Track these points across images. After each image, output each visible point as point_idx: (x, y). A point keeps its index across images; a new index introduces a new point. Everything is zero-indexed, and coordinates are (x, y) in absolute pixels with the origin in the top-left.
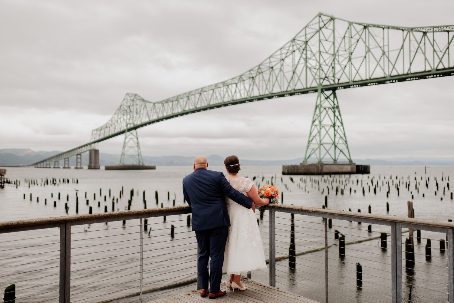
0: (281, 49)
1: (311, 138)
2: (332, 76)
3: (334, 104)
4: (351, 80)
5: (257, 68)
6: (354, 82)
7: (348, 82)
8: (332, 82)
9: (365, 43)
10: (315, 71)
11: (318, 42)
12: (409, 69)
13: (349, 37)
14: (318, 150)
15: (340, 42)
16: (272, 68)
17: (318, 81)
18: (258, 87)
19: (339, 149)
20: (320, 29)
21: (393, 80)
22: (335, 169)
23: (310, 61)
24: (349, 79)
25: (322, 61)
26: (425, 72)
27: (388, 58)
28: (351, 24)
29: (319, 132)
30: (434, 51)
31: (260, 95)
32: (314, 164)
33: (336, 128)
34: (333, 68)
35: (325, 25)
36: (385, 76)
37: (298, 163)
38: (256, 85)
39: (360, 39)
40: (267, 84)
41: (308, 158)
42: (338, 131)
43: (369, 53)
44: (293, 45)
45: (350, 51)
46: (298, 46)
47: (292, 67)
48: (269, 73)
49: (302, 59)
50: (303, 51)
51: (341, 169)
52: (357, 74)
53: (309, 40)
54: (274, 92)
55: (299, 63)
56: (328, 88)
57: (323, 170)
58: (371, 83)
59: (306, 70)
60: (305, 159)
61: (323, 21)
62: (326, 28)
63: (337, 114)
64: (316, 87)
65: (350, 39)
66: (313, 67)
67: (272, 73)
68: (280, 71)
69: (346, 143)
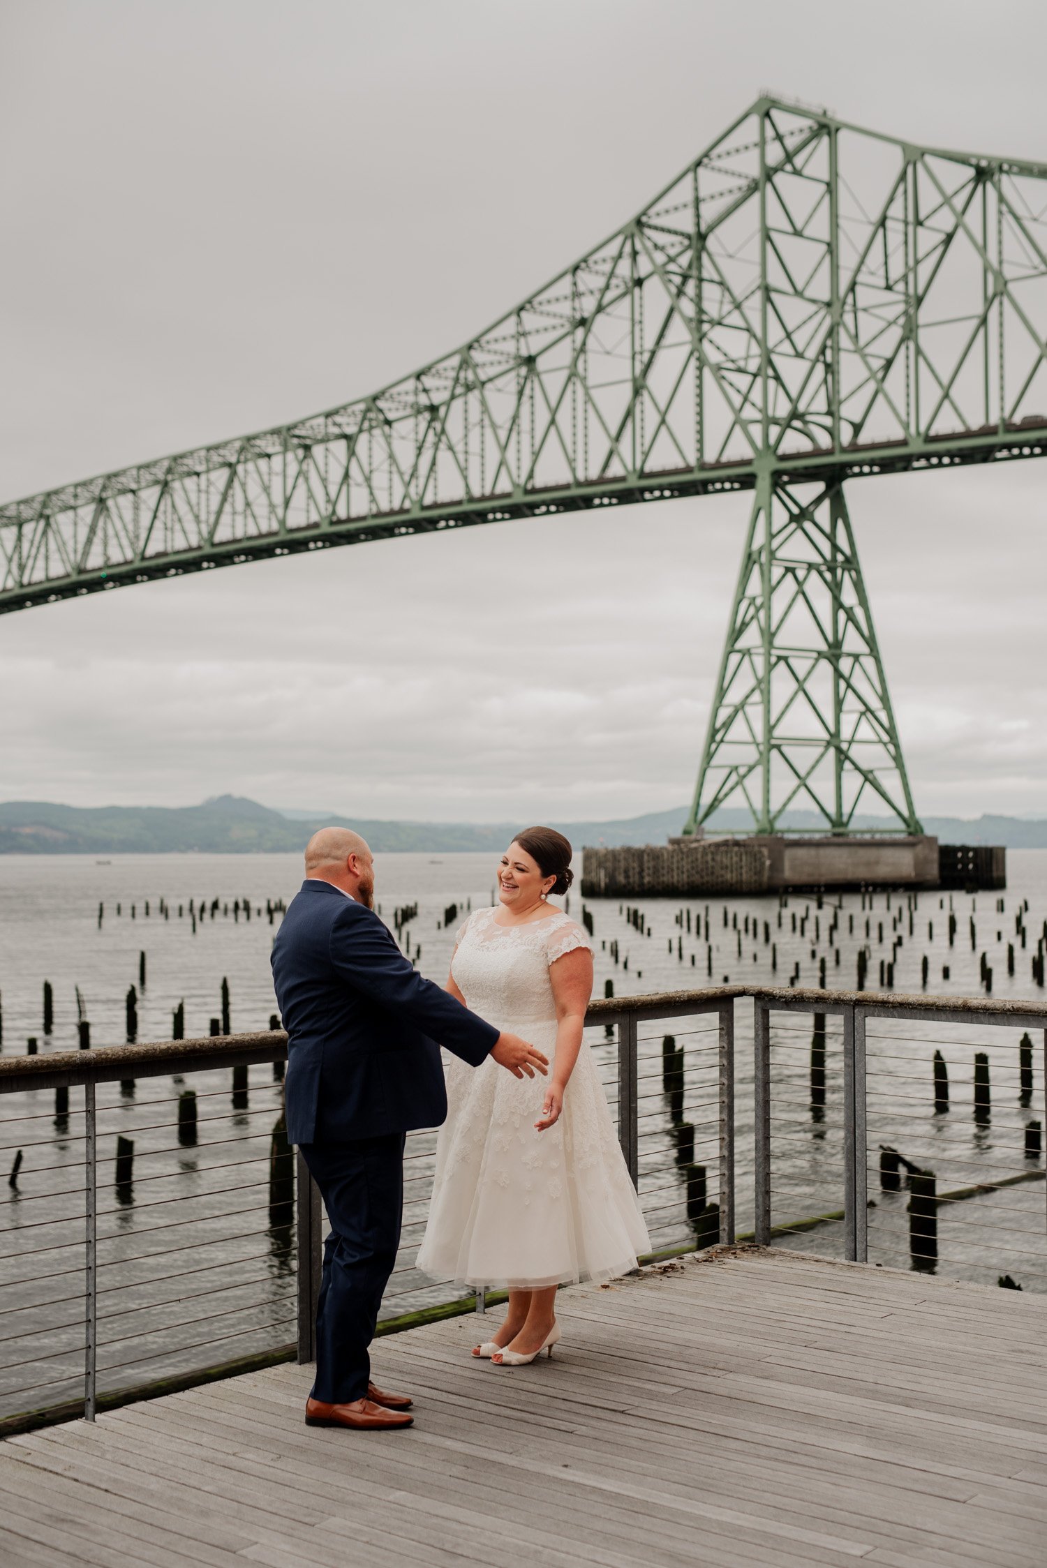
0: (576, 268)
1: (724, 714)
2: (824, 408)
3: (835, 548)
4: (918, 433)
5: (455, 361)
6: (929, 439)
7: (904, 443)
8: (824, 441)
9: (983, 249)
10: (743, 381)
11: (757, 240)
13: (906, 223)
14: (757, 775)
15: (861, 249)
16: (530, 361)
17: (756, 431)
18: (461, 457)
19: (857, 768)
20: (769, 174)
22: (840, 864)
23: (716, 334)
24: (906, 426)
25: (775, 334)
28: (914, 156)
29: (763, 685)
31: (471, 500)
32: (737, 843)
33: (845, 665)
34: (829, 367)
35: (789, 157)
37: (659, 840)
38: (451, 448)
39: (960, 234)
40: (503, 440)
41: (707, 815)
42: (853, 682)
43: (1001, 303)
44: (635, 254)
45: (911, 291)
46: (660, 258)
47: (628, 362)
48: (513, 388)
49: (677, 320)
50: (684, 283)
51: (868, 864)
52: (946, 404)
53: (711, 228)
54: (539, 482)
55: (665, 342)
56: (806, 468)
57: (782, 871)
58: (1009, 446)
59: (700, 377)
60: (695, 820)
61: (779, 137)
62: (797, 172)
63: (849, 597)
64: (748, 463)
65: (911, 228)
66: (730, 365)
67: (532, 389)
68: (569, 379)
69: (891, 738)
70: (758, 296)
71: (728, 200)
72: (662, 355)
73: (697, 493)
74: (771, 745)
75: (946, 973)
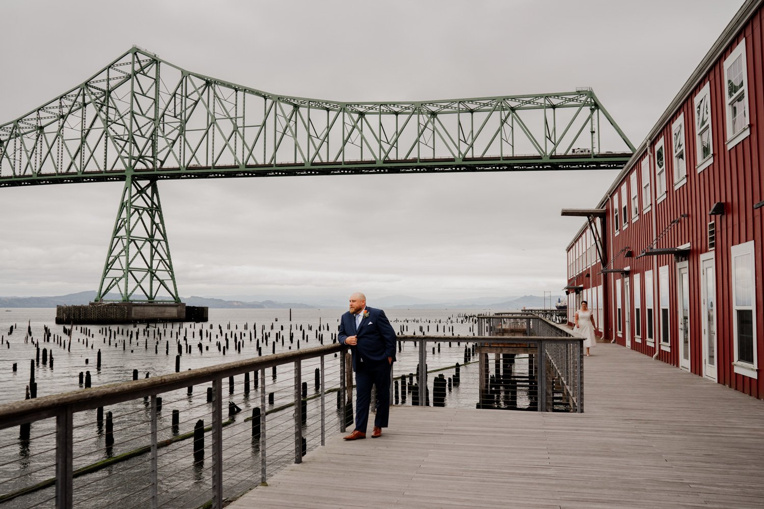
0: (61, 97)
1: (111, 259)
2: (151, 155)
3: (153, 203)
4: (184, 166)
5: (12, 125)
6: (188, 169)
7: (179, 169)
8: (150, 166)
9: (208, 107)
10: (122, 143)
11: (130, 95)
12: (274, 157)
13: (182, 96)
14: (124, 279)
15: (167, 103)
16: (41, 128)
17: (127, 161)
18: (12, 161)
19: (158, 279)
20: (135, 73)
21: (248, 172)
22: (152, 312)
23: (114, 126)
24: (180, 163)
25: (135, 128)
26: (295, 165)
27: (243, 138)
28: (185, 75)
29: (126, 249)
30: (309, 136)
31: (16, 177)
32: (115, 305)
33: (155, 243)
34: (153, 140)
35: (142, 69)
36: (237, 164)
37: (86, 304)
38: (8, 157)
39: (200, 102)
40: (29, 156)
41: (104, 295)
42: (158, 249)
43: (214, 126)
44: (84, 95)
45: (183, 119)
46: (93, 97)
47: (80, 132)
48: (35, 137)
49: (98, 119)
50: (102, 107)
51: (161, 312)
52: (194, 158)
53: (113, 89)
54: (43, 172)
55: (93, 127)
56: (144, 175)
57: (131, 315)
58: (214, 173)
59: (106, 140)
60: (100, 297)
61: (139, 62)
62: (145, 74)
63: (157, 220)
64: (123, 171)
65: (184, 98)
66: (117, 137)
67: (42, 138)
68: (57, 136)
69: (170, 269)
70: (129, 116)
71: (120, 80)
72: (92, 131)
73: (104, 181)
74: (129, 270)
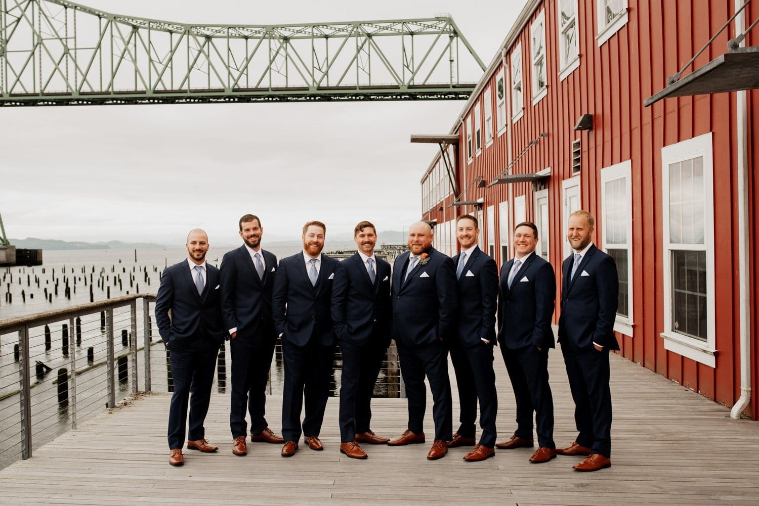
4: (7, 93)
6: (11, 95)
7: (1, 96)
9: (32, 25)
12: (111, 84)
13: (1, 12)
21: (83, 100)
24: (2, 89)
26: (136, 92)
27: (75, 61)
30: (151, 60)
36: (70, 91)
39: (23, 19)
43: (40, 47)
52: (18, 82)
58: (43, 101)
65: (3, 14)
75: (32, 296)
